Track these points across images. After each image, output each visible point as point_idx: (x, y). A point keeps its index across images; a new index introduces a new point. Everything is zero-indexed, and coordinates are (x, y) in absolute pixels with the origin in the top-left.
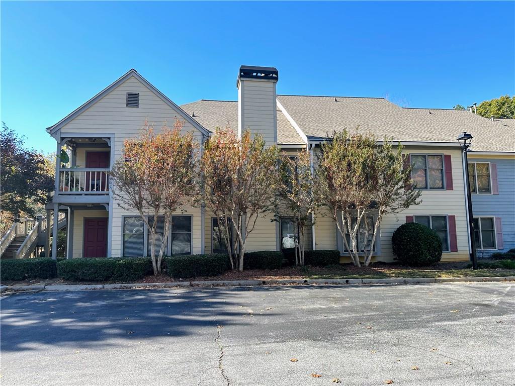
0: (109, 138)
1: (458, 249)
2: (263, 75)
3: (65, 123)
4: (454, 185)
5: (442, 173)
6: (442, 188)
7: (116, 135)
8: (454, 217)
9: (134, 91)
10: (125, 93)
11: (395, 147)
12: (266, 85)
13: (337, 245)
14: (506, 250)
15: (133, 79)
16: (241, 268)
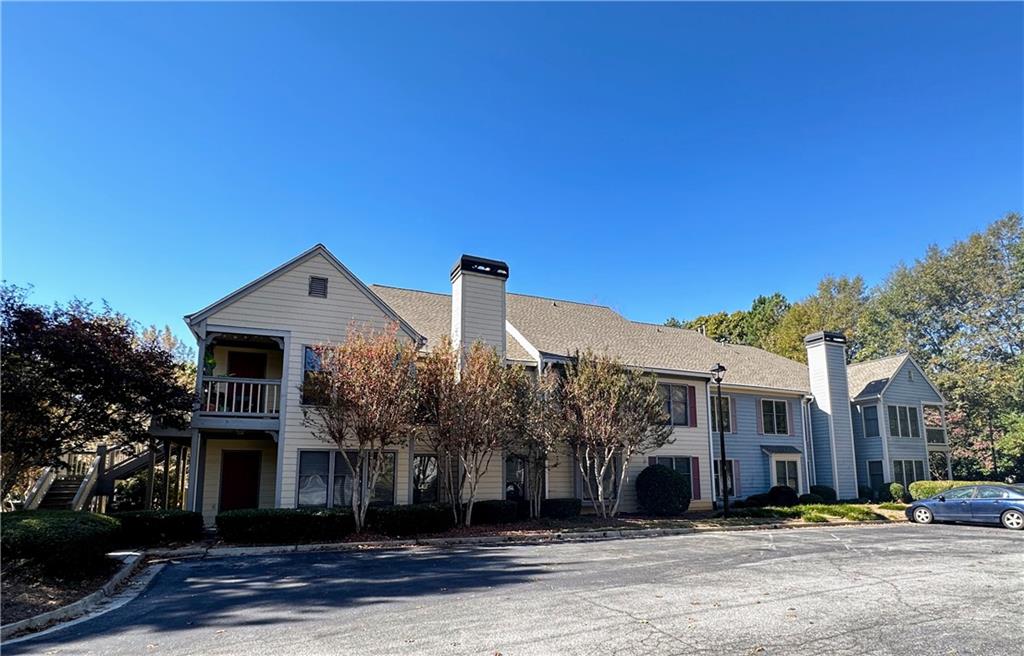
0: (282, 338)
1: (702, 496)
2: (488, 269)
3: (213, 312)
4: (698, 422)
5: (686, 408)
6: (686, 424)
7: (293, 334)
8: (697, 458)
9: (321, 274)
10: (308, 276)
11: (646, 374)
12: (492, 282)
13: (575, 492)
14: (744, 498)
15: (319, 259)
16: (468, 522)
